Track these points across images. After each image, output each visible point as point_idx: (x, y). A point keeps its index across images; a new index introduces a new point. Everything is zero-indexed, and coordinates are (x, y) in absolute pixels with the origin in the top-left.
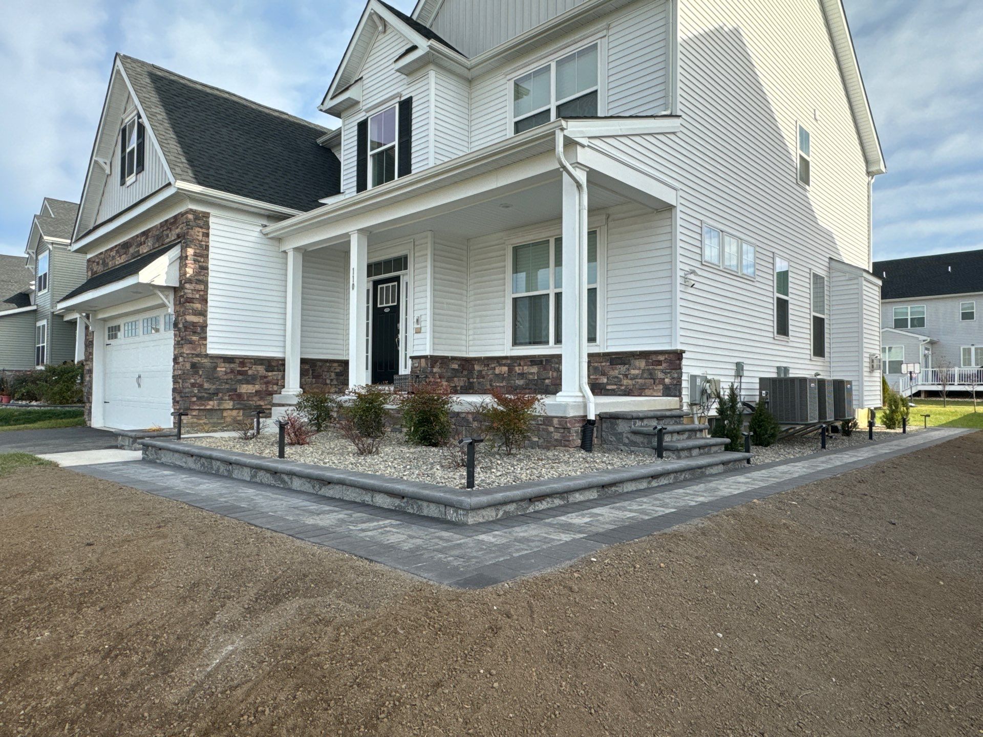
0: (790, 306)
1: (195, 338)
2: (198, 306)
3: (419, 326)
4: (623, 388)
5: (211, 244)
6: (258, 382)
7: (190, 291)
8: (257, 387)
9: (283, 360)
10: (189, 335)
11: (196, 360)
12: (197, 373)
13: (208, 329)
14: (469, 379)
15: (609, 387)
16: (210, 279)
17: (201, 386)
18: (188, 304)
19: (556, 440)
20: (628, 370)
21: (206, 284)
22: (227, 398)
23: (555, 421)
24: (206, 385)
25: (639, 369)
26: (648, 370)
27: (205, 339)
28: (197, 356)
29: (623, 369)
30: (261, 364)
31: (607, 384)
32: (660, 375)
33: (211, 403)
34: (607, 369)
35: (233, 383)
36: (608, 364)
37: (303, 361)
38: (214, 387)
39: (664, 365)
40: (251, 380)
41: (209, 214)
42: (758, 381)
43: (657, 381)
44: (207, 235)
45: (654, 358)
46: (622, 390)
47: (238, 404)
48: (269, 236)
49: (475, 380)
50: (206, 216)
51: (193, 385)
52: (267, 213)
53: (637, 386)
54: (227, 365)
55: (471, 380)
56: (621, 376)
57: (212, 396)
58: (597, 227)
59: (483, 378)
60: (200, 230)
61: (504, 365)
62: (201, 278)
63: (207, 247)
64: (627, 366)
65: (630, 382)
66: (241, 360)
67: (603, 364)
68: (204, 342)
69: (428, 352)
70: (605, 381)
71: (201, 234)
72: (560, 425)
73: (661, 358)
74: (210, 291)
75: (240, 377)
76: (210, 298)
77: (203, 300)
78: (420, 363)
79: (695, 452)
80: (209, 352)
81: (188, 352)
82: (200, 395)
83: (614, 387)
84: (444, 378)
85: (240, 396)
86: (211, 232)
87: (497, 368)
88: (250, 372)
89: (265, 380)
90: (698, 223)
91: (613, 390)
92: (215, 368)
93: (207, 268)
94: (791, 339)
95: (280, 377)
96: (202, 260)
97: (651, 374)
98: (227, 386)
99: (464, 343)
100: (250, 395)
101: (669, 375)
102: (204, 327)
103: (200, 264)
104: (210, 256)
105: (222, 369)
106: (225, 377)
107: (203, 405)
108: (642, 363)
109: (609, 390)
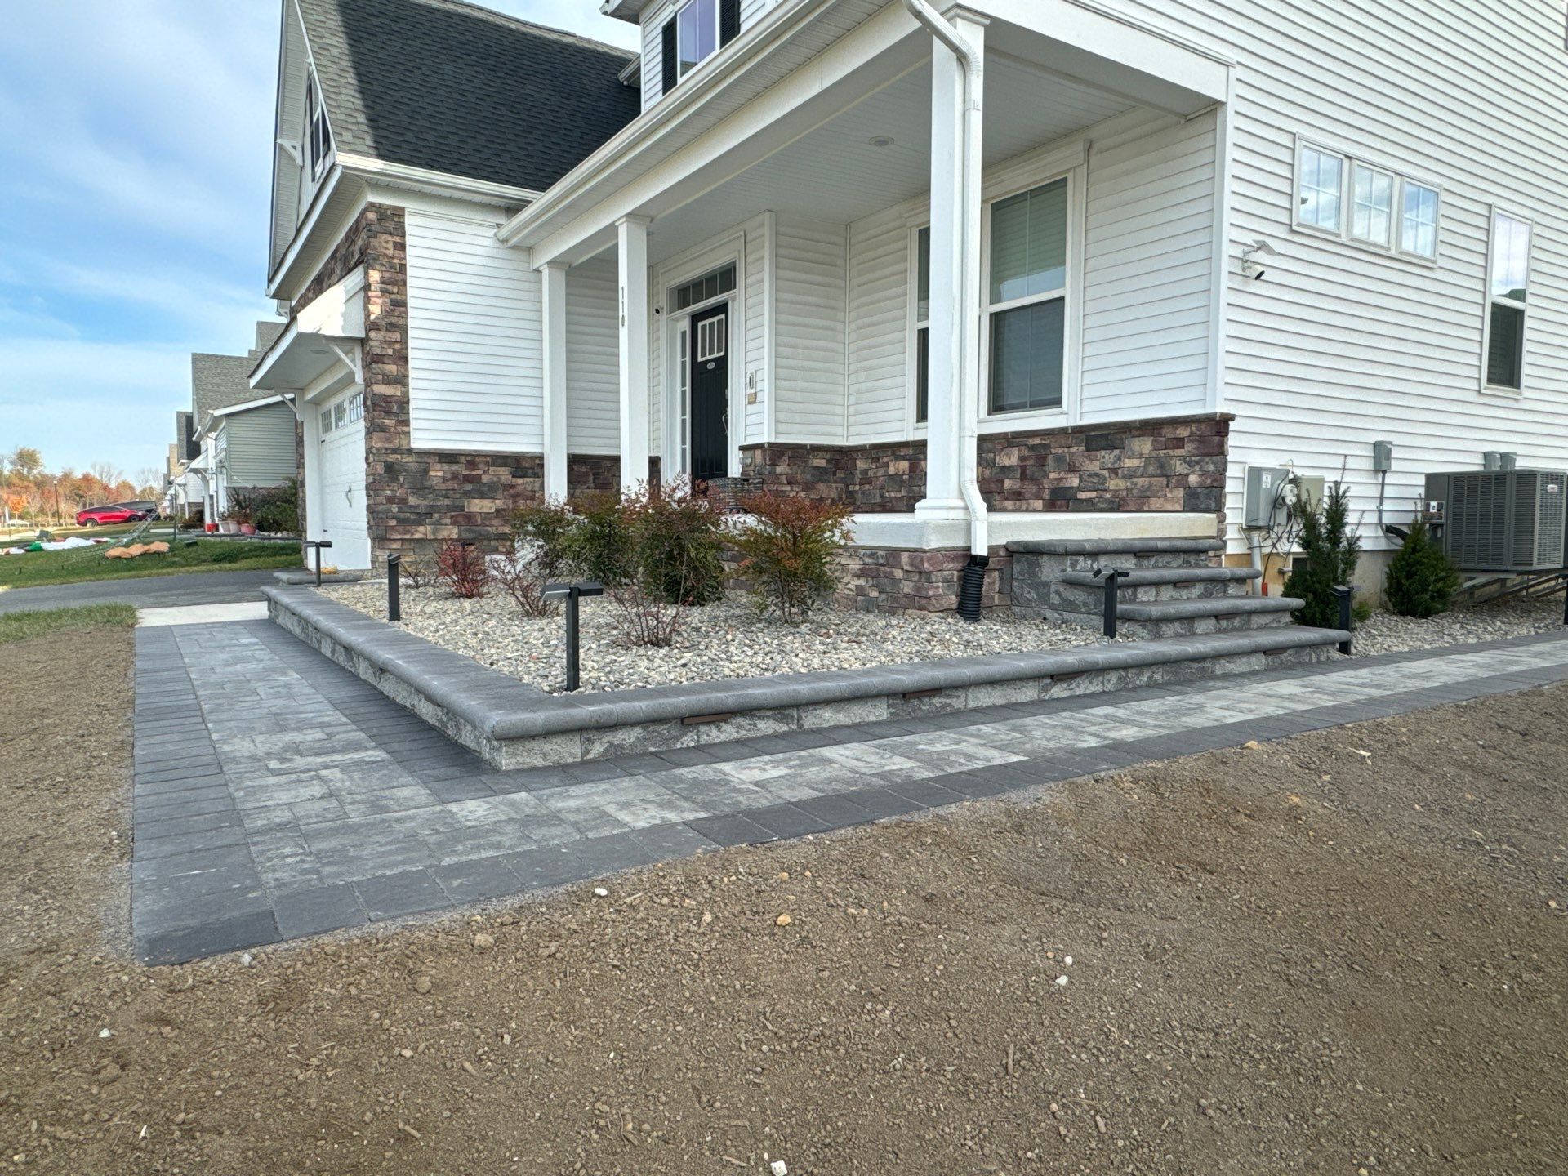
0: (1528, 323)
1: (390, 422)
2: (392, 368)
3: (753, 391)
4: (1108, 496)
5: (410, 262)
6: (499, 494)
7: (377, 344)
8: (499, 503)
9: (541, 457)
10: (380, 417)
11: (392, 458)
12: (395, 480)
13: (411, 406)
14: (847, 486)
15: (1083, 495)
16: (411, 323)
17: (403, 502)
18: (374, 365)
19: (907, 596)
20: (1119, 459)
21: (403, 330)
22: (448, 521)
23: (905, 558)
24: (412, 501)
25: (1141, 456)
26: (1158, 458)
27: (407, 423)
28: (395, 451)
29: (1108, 457)
30: (504, 465)
31: (1080, 489)
32: (1180, 468)
33: (421, 529)
34: (1079, 460)
35: (458, 496)
36: (1082, 448)
37: (574, 461)
38: (426, 502)
39: (1188, 447)
40: (487, 491)
41: (403, 209)
42: (1422, 481)
43: (1173, 481)
44: (402, 246)
45: (1169, 433)
46: (1106, 500)
47: (467, 530)
48: (511, 243)
49: (857, 487)
50: (399, 213)
51: (390, 500)
52: (502, 202)
53: (1135, 492)
54: (446, 467)
55: (851, 488)
56: (1105, 473)
57: (422, 517)
58: (1068, 170)
59: (870, 483)
60: (389, 238)
61: (904, 458)
62: (394, 320)
63: (403, 268)
64: (1116, 452)
65: (1122, 484)
66: (469, 458)
67: (1073, 450)
68: (406, 429)
69: (766, 438)
70: (1075, 482)
71: (390, 246)
72: (912, 565)
73: (1183, 432)
74: (411, 343)
75: (468, 487)
76: (411, 354)
77: (400, 358)
78: (753, 458)
79: (1202, 626)
80: (415, 444)
81: (379, 445)
82: (402, 515)
83: (1093, 494)
84: (797, 483)
85: (469, 518)
86: (409, 240)
87: (891, 464)
88: (485, 479)
89: (512, 491)
90: (1286, 140)
91: (1090, 500)
92: (426, 471)
93: (404, 304)
94: (1526, 393)
95: (537, 487)
96: (395, 290)
97: (1161, 466)
98: (447, 502)
99: (839, 419)
100: (487, 517)
101: (1197, 468)
102: (404, 403)
103: (393, 296)
104: (410, 282)
105: (437, 473)
106: (444, 487)
107: (408, 532)
108: (1145, 445)
109: (1082, 500)
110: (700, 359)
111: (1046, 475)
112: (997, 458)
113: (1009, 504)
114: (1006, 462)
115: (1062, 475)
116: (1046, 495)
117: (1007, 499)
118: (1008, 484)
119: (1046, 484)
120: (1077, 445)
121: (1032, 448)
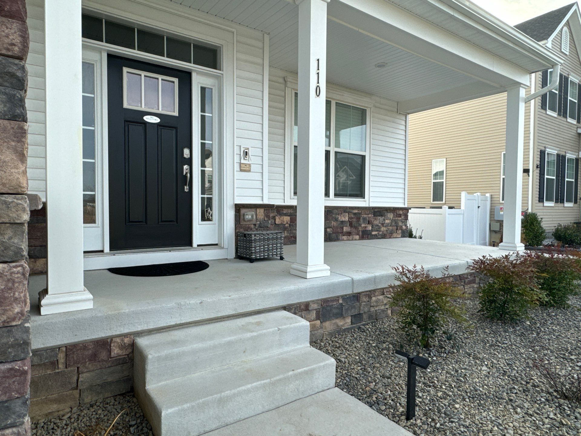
4: (381, 233)
15: (374, 233)
20: (384, 220)
25: (390, 219)
26: (395, 220)
29: (381, 219)
31: (372, 231)
32: (400, 224)
34: (372, 220)
36: (373, 215)
39: (402, 217)
43: (399, 228)
45: (398, 212)
46: (380, 235)
53: (389, 232)
56: (380, 225)
64: (383, 217)
65: (385, 229)
67: (370, 216)
70: (370, 228)
73: (401, 212)
83: (376, 233)
91: (376, 235)
97: (396, 223)
101: (404, 224)
108: (391, 215)
109: (373, 235)
110: (126, 105)
111: (360, 225)
112: (340, 217)
113: (345, 238)
114: (344, 219)
115: (367, 225)
116: (361, 233)
117: (344, 236)
118: (345, 229)
119: (360, 229)
120: (371, 214)
121: (355, 214)
